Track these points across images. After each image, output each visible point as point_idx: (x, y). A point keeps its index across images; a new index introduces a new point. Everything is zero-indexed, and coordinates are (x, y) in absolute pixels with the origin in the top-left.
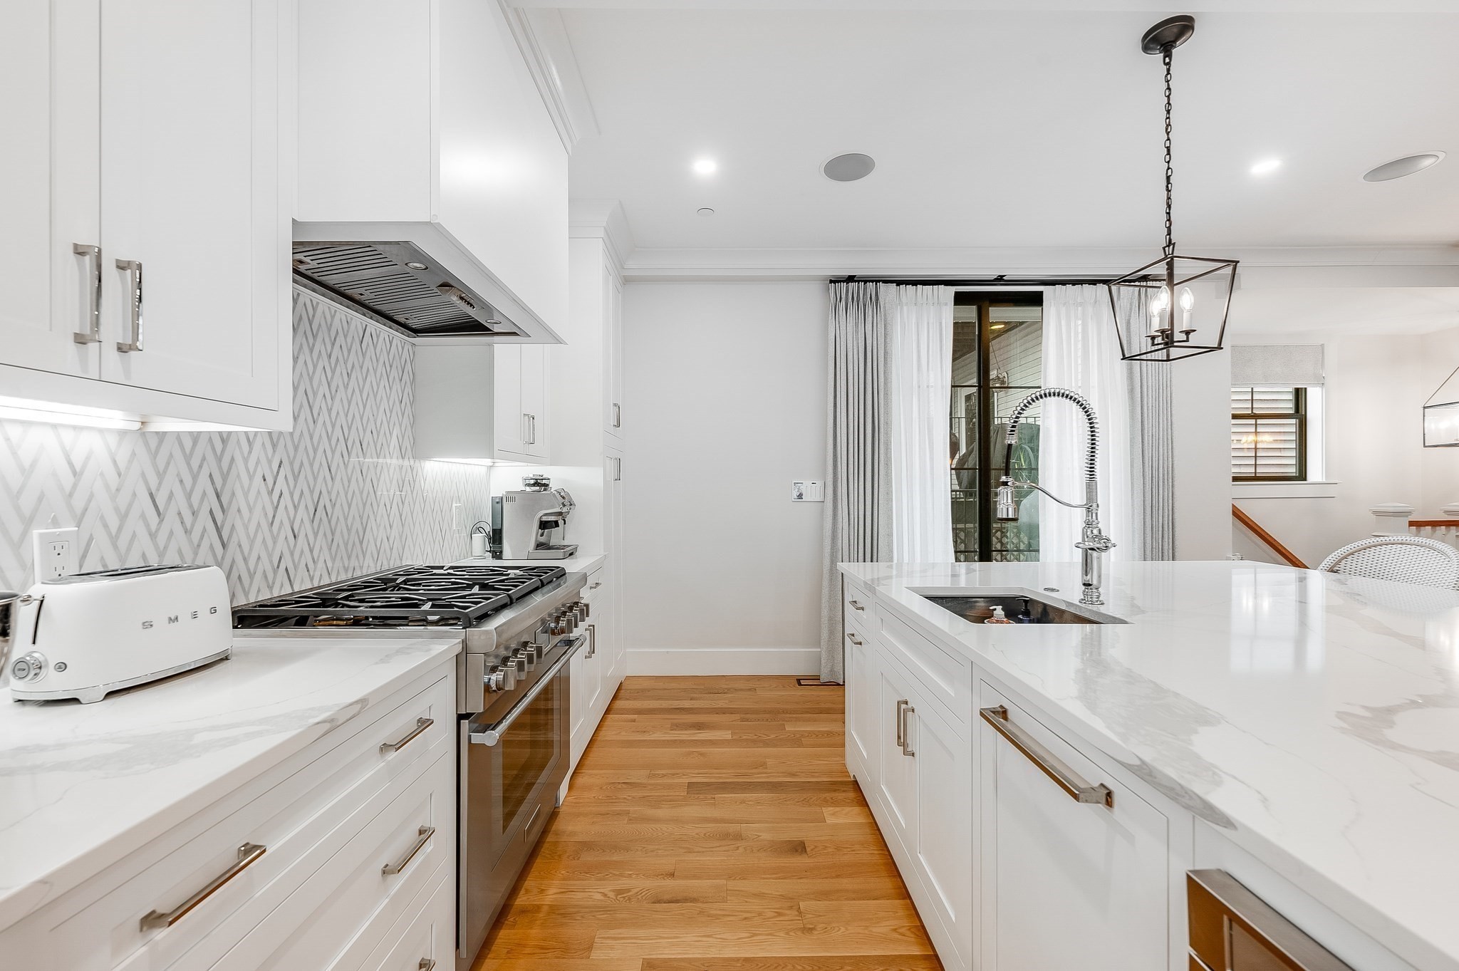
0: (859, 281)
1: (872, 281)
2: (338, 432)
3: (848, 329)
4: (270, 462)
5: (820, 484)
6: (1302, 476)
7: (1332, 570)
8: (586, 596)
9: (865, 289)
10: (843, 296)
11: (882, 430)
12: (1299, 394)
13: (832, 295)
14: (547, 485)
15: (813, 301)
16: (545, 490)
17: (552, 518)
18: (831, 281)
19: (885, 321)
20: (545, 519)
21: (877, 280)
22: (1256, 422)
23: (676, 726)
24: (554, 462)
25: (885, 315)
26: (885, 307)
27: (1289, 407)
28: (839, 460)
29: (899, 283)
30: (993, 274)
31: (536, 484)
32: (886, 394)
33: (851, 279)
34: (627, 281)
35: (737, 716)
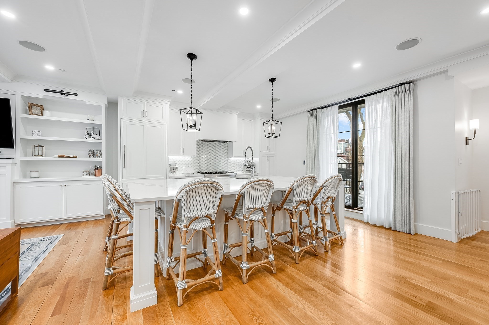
1: (316, 109)
2: (214, 155)
4: (205, 159)
9: (314, 112)
10: (310, 115)
18: (308, 112)
19: (318, 119)
26: (318, 115)
29: (323, 108)
30: (347, 99)
33: (312, 110)
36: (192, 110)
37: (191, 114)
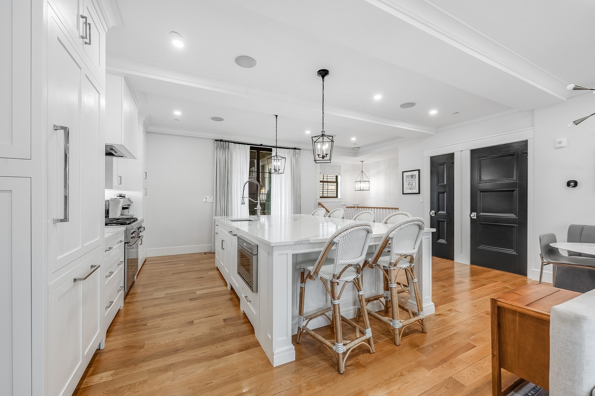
0: (223, 141)
1: (227, 142)
3: (220, 154)
5: (212, 197)
6: (337, 197)
7: (313, 215)
8: (143, 225)
9: (225, 144)
10: (219, 145)
11: (230, 183)
12: (337, 177)
13: (216, 144)
14: (125, 197)
15: (210, 146)
16: (124, 198)
17: (127, 206)
18: (216, 141)
19: (231, 153)
20: (124, 206)
21: (229, 142)
22: (323, 184)
23: (166, 265)
24: (125, 190)
25: (231, 151)
26: (231, 149)
27: (335, 180)
28: (217, 191)
29: (235, 143)
30: (260, 143)
31: (120, 196)
32: (231, 173)
33: (221, 141)
34: (148, 133)
35: (186, 261)
36: (323, 138)
37: (323, 142)
